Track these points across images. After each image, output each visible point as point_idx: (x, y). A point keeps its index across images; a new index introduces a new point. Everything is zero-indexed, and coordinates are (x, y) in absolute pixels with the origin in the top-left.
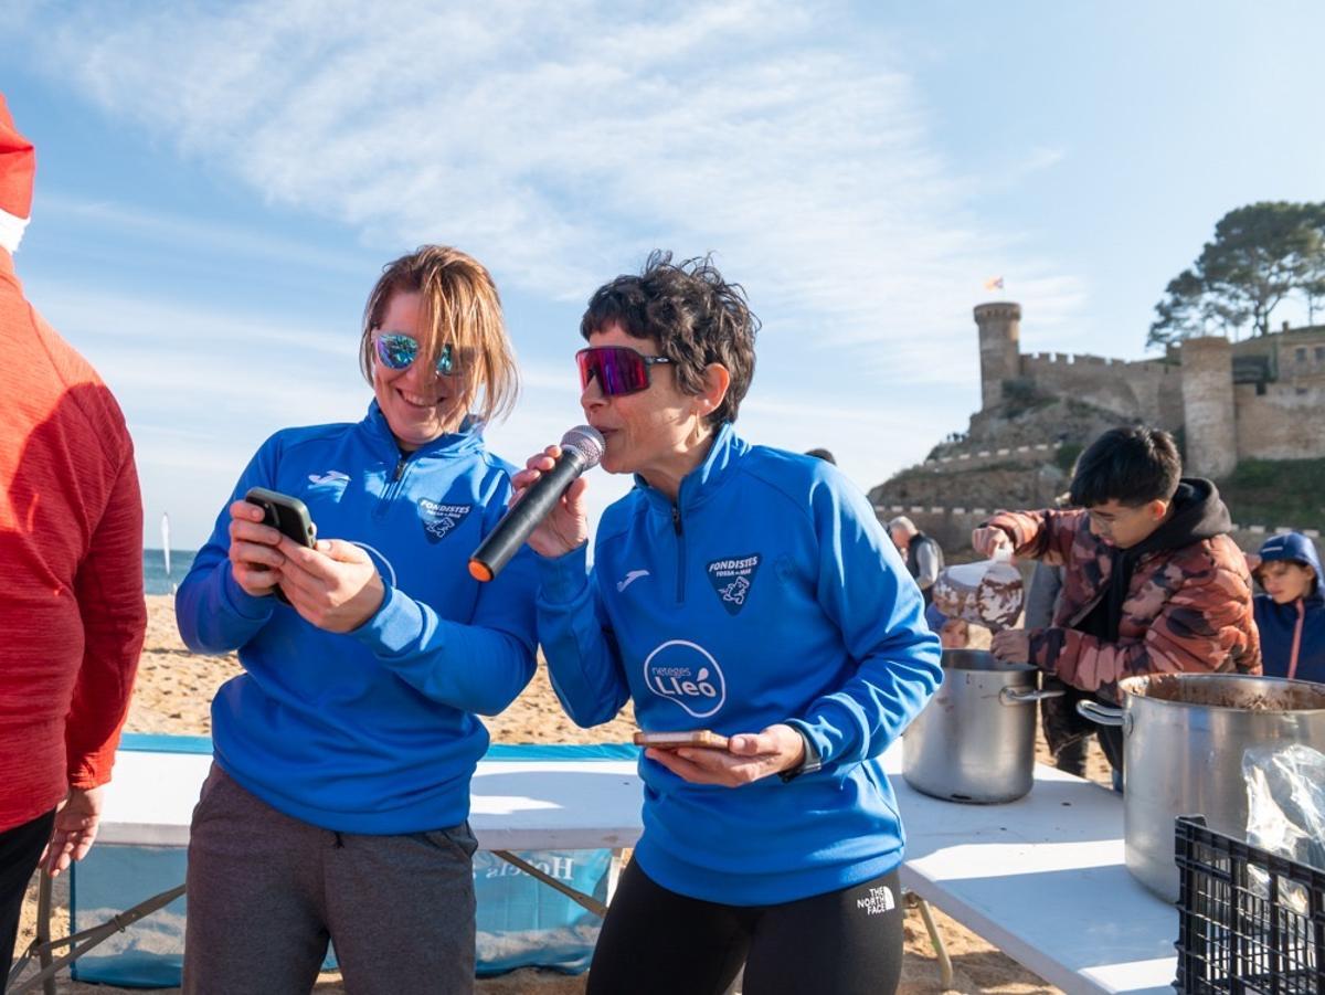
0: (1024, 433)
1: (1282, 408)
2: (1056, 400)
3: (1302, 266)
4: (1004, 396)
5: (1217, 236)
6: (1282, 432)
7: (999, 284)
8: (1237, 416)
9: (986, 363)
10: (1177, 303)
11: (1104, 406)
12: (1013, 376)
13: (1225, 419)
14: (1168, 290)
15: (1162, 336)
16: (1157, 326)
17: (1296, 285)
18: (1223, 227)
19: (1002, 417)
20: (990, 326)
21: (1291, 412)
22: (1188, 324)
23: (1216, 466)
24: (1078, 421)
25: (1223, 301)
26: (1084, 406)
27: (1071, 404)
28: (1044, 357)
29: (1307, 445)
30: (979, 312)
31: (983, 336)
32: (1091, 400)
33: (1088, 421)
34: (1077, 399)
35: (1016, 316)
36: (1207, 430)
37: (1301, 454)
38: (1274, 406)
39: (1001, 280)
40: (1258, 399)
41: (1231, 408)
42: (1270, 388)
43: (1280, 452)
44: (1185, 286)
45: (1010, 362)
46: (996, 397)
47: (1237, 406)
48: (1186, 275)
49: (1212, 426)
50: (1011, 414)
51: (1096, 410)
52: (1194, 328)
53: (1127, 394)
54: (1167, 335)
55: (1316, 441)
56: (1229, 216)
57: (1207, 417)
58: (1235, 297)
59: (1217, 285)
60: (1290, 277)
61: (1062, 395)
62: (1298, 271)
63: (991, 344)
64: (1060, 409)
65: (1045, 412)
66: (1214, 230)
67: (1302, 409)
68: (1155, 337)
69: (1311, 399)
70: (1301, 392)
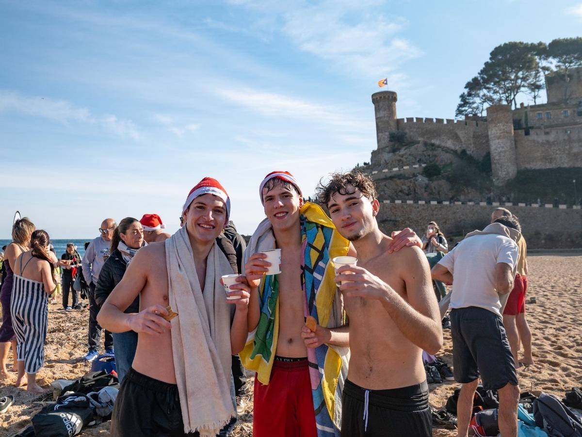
0: (404, 159)
1: (538, 142)
2: (418, 142)
3: (527, 76)
4: (391, 141)
5: (491, 59)
6: (538, 154)
7: (385, 82)
8: (516, 147)
9: (379, 124)
10: (470, 95)
11: (443, 144)
12: (394, 130)
13: (511, 148)
14: (466, 88)
15: (463, 111)
16: (460, 106)
17: (524, 86)
18: (494, 54)
19: (389, 152)
20: (381, 104)
21: (542, 144)
22: (475, 105)
23: (508, 173)
24: (430, 153)
25: (491, 94)
26: (433, 145)
27: (425, 144)
28: (410, 120)
29: (551, 161)
30: (375, 97)
31: (377, 110)
32: (436, 142)
33: (435, 153)
34: (428, 141)
35: (395, 99)
36: (502, 154)
37: (548, 166)
38: (534, 141)
39: (386, 80)
40: (526, 137)
41: (513, 142)
42: (532, 132)
43: (538, 165)
44: (474, 86)
45: (392, 123)
46: (386, 141)
47: (516, 141)
48: (475, 80)
49: (505, 152)
50: (394, 151)
51: (439, 147)
52: (477, 108)
53: (456, 137)
54: (466, 111)
55: (555, 158)
56: (496, 49)
57: (503, 147)
58: (495, 92)
59: (488, 86)
60: (521, 82)
61: (421, 139)
62: (524, 79)
63: (382, 114)
64: (421, 147)
65: (413, 148)
66: (490, 56)
67: (548, 142)
68: (459, 112)
69: (552, 137)
70: (547, 133)
